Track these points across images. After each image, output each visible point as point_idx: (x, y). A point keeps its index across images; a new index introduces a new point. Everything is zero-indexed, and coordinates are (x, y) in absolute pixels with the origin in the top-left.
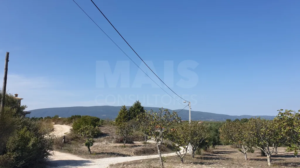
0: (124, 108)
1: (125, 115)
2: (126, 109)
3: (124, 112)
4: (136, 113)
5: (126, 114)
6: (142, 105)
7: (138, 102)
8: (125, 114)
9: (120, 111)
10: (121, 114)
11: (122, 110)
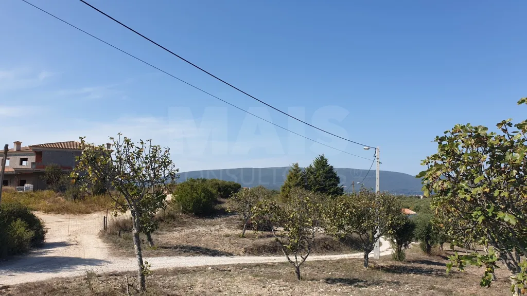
0: (296, 169)
1: (298, 181)
2: (300, 171)
3: (295, 175)
4: (317, 177)
5: (299, 178)
6: (330, 163)
7: (322, 158)
8: (297, 178)
9: (289, 174)
10: (291, 178)
11: (293, 171)
